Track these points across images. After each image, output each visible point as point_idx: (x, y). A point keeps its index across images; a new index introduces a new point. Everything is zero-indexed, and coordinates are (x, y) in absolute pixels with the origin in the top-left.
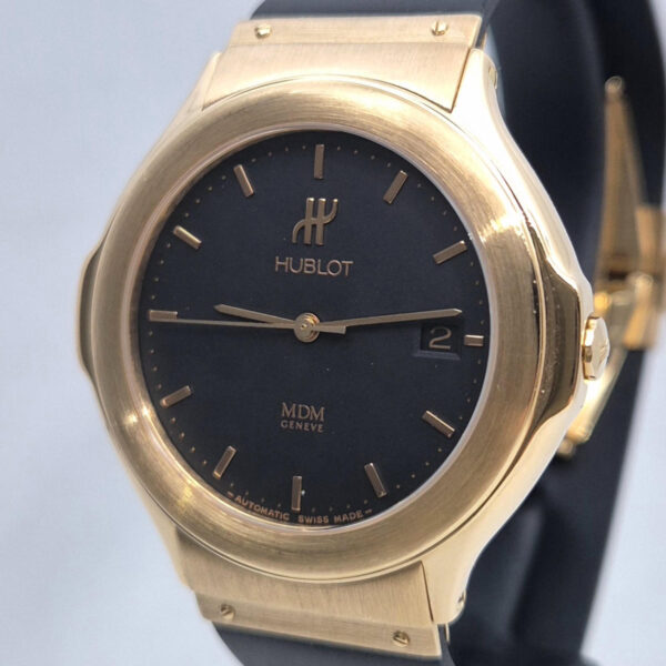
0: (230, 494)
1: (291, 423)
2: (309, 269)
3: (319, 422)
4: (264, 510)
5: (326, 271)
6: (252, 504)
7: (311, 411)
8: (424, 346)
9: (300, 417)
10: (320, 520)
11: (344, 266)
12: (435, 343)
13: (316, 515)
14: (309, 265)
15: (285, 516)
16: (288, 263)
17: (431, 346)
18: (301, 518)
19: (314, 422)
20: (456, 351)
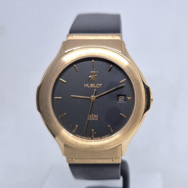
0: (77, 135)
1: (90, 119)
2: (92, 86)
3: (97, 118)
4: (85, 138)
5: (96, 86)
6: (82, 137)
7: (95, 116)
8: (118, 101)
9: (92, 117)
10: (98, 138)
11: (100, 85)
12: (121, 100)
13: (97, 137)
14: (92, 85)
15: (90, 138)
16: (87, 85)
17: (120, 100)
18: (94, 138)
19: (96, 118)
20: (125, 101)
